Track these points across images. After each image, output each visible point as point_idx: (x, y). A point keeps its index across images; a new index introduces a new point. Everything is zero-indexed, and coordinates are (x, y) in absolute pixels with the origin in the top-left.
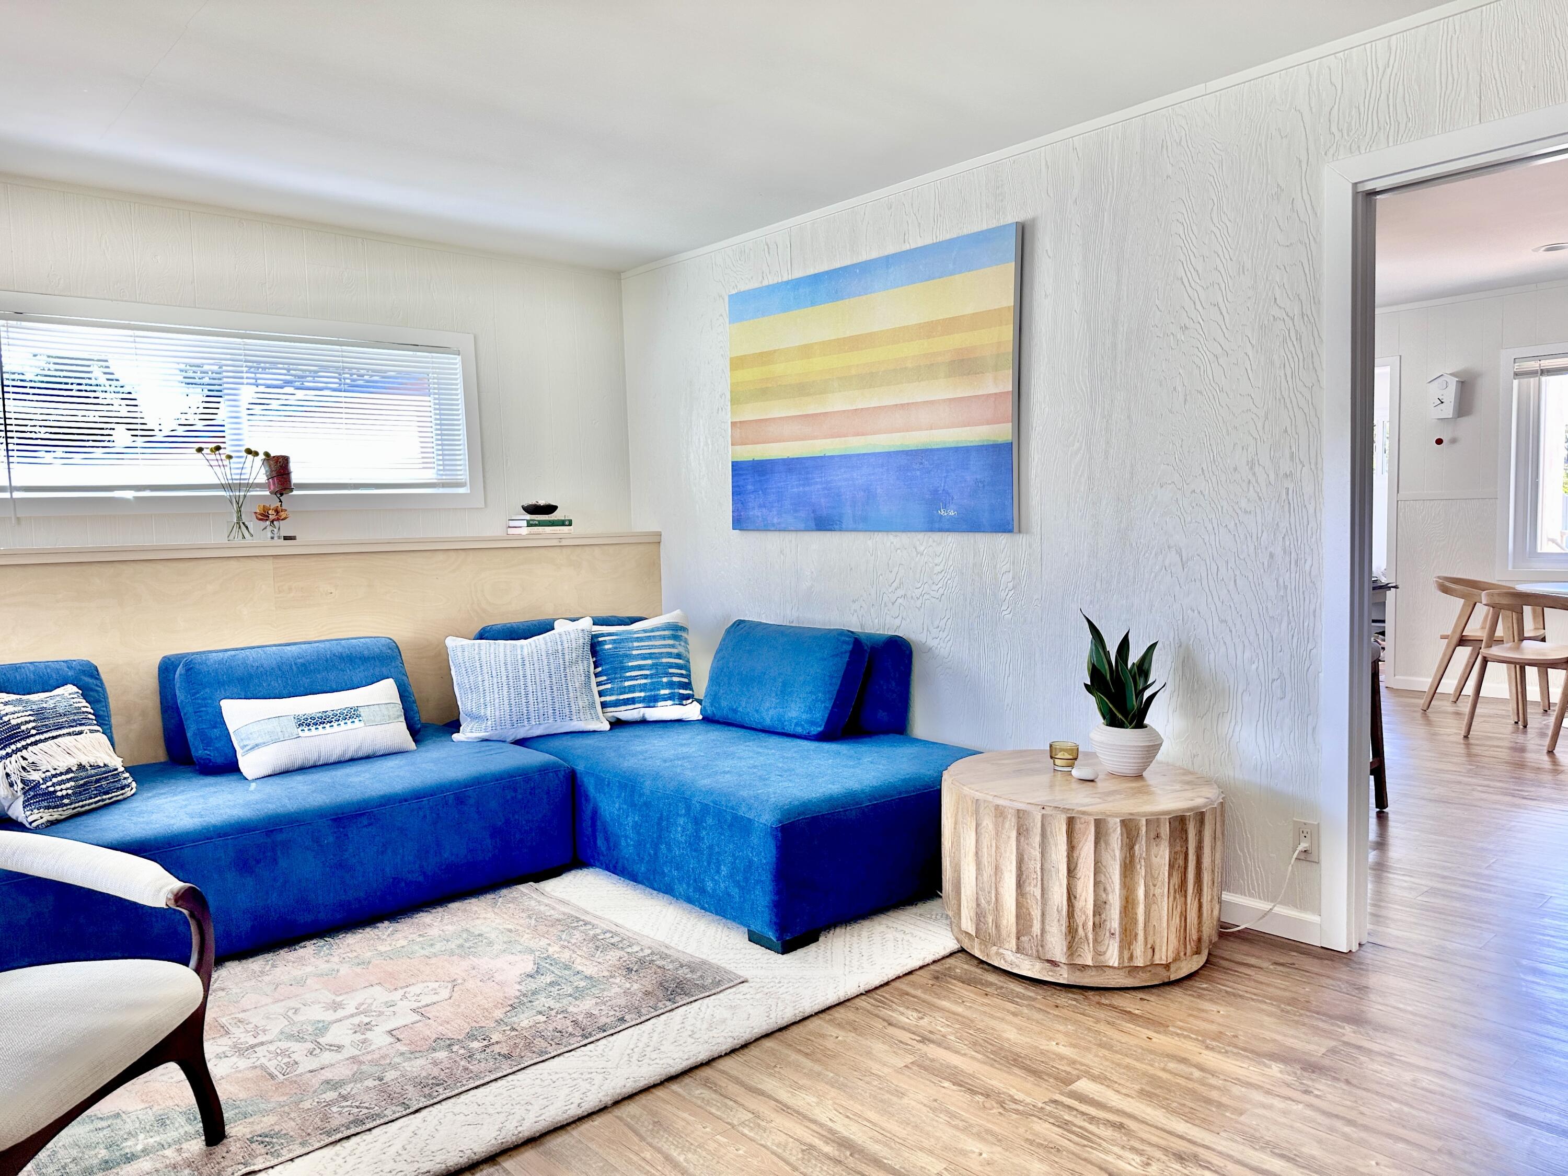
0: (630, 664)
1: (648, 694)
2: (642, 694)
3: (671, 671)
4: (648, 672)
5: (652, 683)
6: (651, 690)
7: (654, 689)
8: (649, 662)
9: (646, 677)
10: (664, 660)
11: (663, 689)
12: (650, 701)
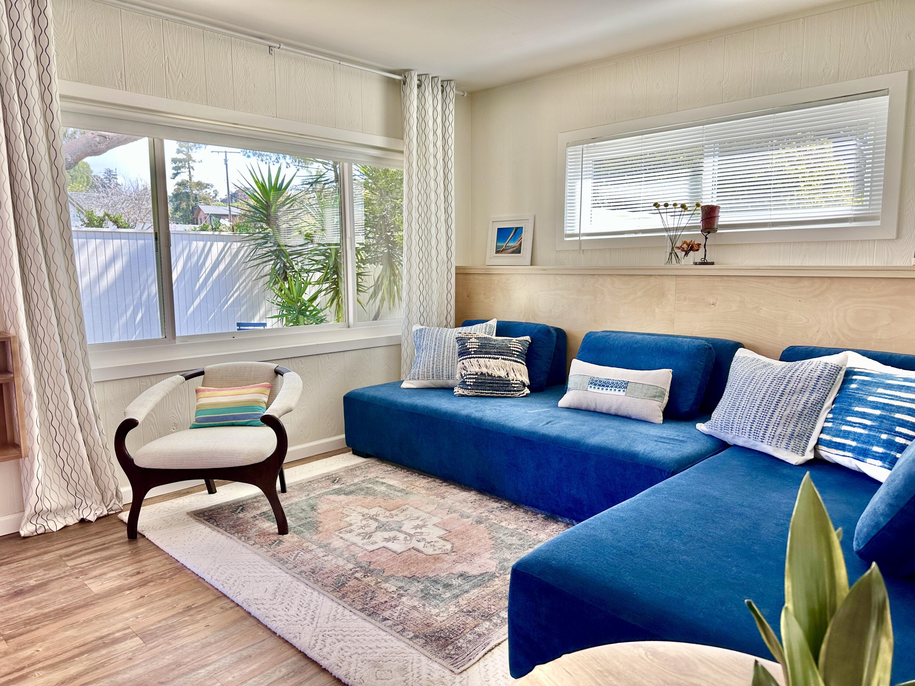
0: (857, 409)
1: (859, 445)
2: (854, 444)
3: (898, 429)
4: (868, 423)
5: (868, 436)
6: (864, 443)
7: (868, 442)
8: (878, 412)
9: (865, 427)
10: (898, 416)
11: (877, 446)
12: (859, 454)
